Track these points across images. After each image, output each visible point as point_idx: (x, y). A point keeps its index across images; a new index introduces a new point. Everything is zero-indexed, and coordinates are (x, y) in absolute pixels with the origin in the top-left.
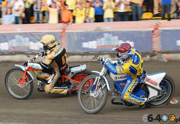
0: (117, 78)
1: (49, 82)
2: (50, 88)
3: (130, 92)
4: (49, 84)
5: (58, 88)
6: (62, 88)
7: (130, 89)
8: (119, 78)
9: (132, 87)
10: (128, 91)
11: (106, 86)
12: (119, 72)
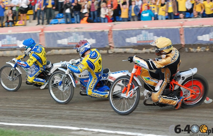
0: (81, 76)
1: (156, 89)
2: (159, 96)
3: (91, 89)
4: (157, 91)
5: (167, 97)
6: (172, 98)
8: (83, 76)
9: (92, 85)
10: (90, 88)
11: (72, 83)
12: (81, 70)
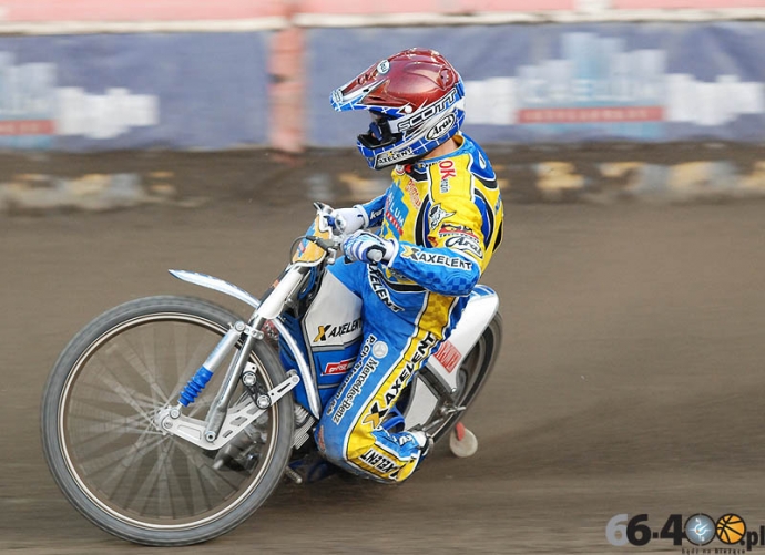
0: (327, 334)
7: (388, 395)
9: (396, 386)
